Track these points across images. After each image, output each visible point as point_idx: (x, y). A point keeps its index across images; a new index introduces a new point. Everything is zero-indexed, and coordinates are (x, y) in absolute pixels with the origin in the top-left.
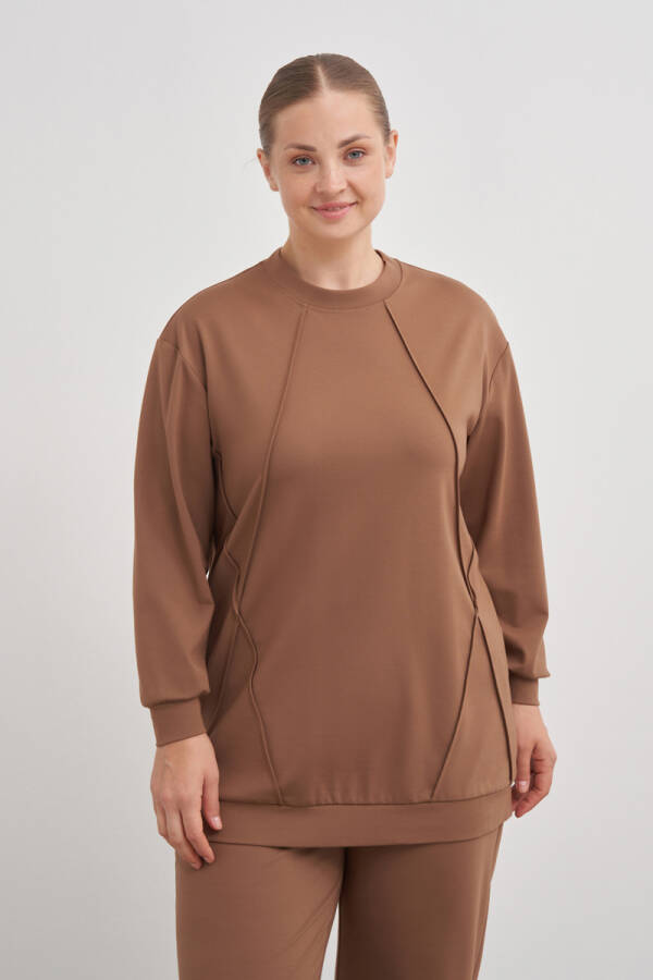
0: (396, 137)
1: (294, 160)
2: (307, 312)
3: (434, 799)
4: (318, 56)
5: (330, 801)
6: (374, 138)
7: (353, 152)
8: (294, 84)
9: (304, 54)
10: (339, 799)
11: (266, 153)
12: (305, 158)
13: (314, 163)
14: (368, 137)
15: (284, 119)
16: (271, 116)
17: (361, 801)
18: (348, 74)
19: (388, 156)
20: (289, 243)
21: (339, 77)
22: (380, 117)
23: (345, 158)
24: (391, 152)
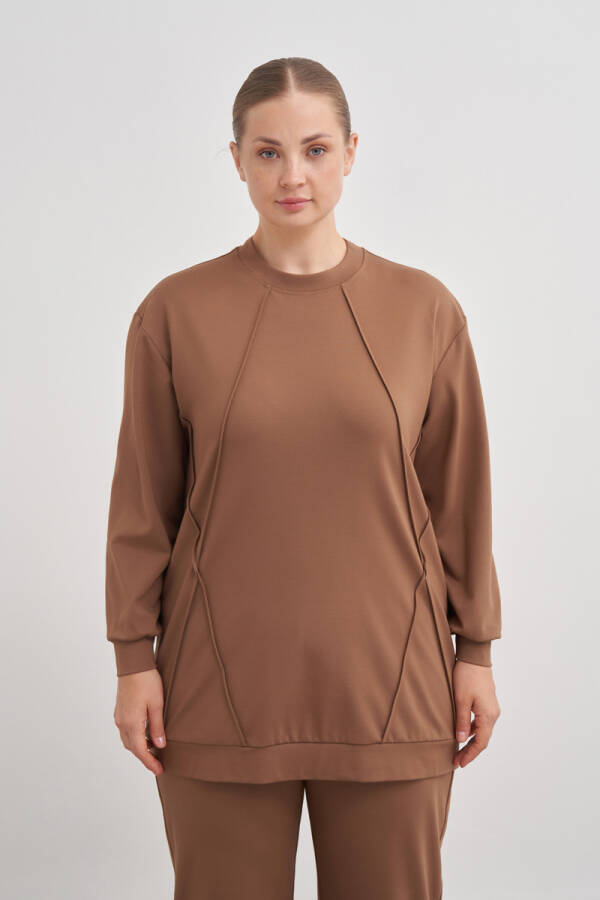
0: (356, 140)
1: (260, 152)
2: (270, 293)
3: (385, 741)
4: (290, 59)
5: (287, 740)
6: (335, 137)
7: (314, 149)
8: (266, 83)
9: (278, 57)
10: (296, 738)
11: (236, 147)
12: (270, 151)
13: (278, 156)
14: (329, 136)
15: (255, 114)
16: (244, 110)
17: (317, 739)
18: (316, 77)
19: (347, 155)
20: (260, 230)
21: (307, 80)
22: (343, 119)
23: (307, 155)
24: (350, 152)
